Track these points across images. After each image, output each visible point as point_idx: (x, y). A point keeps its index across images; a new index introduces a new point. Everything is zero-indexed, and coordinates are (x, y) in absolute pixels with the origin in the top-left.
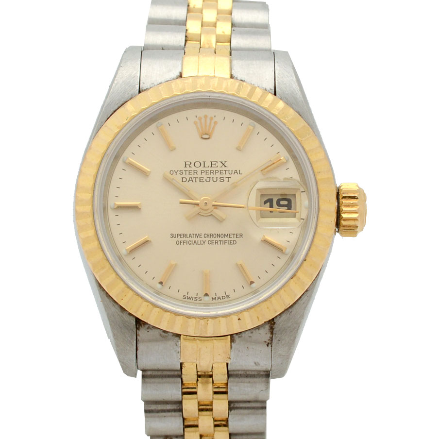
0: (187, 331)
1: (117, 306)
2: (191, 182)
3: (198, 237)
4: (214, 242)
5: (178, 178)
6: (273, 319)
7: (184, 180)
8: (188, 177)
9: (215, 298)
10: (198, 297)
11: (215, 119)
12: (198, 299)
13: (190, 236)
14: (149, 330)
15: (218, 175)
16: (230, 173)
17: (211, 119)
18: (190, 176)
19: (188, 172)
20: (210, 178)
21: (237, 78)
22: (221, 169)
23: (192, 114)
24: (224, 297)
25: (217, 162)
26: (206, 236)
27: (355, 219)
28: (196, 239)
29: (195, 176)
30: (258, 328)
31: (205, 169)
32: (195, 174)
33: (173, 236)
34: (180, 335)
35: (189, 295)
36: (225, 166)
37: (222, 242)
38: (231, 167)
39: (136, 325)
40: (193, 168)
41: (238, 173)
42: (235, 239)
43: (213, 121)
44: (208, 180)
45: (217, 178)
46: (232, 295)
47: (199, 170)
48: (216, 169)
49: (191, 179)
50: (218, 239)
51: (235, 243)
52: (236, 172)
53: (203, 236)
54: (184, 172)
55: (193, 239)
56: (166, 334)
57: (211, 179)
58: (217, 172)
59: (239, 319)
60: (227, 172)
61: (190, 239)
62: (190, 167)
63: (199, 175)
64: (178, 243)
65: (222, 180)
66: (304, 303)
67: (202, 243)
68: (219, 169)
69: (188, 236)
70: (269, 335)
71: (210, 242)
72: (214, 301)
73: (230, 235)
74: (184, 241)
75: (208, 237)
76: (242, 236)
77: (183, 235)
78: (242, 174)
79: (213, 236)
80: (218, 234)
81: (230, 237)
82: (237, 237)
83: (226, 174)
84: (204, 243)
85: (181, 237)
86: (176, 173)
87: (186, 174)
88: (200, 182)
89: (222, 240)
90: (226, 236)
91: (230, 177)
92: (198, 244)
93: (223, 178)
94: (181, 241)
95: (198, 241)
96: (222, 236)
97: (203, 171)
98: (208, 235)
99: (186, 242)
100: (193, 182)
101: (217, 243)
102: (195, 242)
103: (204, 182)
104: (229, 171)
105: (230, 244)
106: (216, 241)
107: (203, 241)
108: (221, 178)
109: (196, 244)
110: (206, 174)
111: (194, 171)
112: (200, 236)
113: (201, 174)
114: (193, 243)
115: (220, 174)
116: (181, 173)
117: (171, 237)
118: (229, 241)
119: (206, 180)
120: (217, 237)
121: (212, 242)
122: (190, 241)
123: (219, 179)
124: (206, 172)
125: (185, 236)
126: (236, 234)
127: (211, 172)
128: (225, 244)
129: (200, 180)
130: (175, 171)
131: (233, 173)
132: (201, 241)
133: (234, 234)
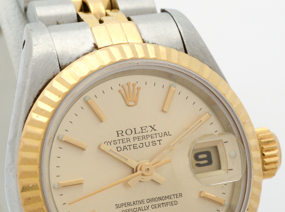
2: (125, 150)
3: (141, 204)
4: (157, 205)
5: (113, 147)
7: (119, 149)
8: (122, 145)
13: (134, 203)
15: (150, 140)
18: (124, 144)
19: (121, 141)
20: (142, 143)
22: (152, 133)
23: (115, 83)
25: (146, 127)
26: (148, 201)
28: (140, 206)
29: (129, 143)
31: (136, 135)
33: (118, 206)
36: (155, 130)
37: (164, 205)
38: (160, 129)
40: (126, 136)
41: (168, 135)
42: (176, 199)
43: (136, 87)
44: (141, 145)
45: (149, 142)
47: (131, 137)
48: (147, 134)
49: (125, 148)
50: (160, 202)
51: (176, 203)
52: (165, 134)
53: (145, 202)
54: (118, 142)
55: (137, 206)
57: (144, 144)
58: (148, 136)
60: (158, 135)
61: (135, 206)
62: (122, 135)
63: (132, 143)
65: (154, 144)
67: (146, 208)
68: (149, 133)
69: (132, 204)
71: (153, 207)
73: (171, 196)
74: (129, 210)
75: (151, 201)
76: (181, 195)
77: (127, 204)
78: (171, 135)
79: (155, 200)
80: (159, 198)
81: (170, 199)
82: (177, 197)
83: (156, 137)
84: (148, 208)
85: (125, 206)
86: (110, 143)
87: (120, 143)
88: (134, 148)
89: (164, 203)
90: (167, 198)
91: (161, 140)
92: (142, 210)
93: (155, 141)
94: (126, 210)
95: (142, 207)
96: (163, 199)
97: (136, 138)
98: (150, 200)
99: (131, 210)
100: (127, 150)
101: (160, 206)
102: (139, 209)
103: (138, 148)
104: (159, 134)
105: (172, 205)
106: (158, 204)
107: (146, 206)
108: (153, 142)
109: (141, 211)
110: (138, 140)
111: (127, 139)
112: (143, 202)
113: (134, 141)
114: (138, 211)
115: (152, 138)
116: (115, 143)
117: (116, 208)
118: (171, 203)
119: (139, 146)
120: (159, 201)
121: (155, 206)
122: (134, 209)
123: (151, 144)
124: (138, 139)
125: (129, 204)
126: (176, 194)
127: (143, 138)
128: (167, 206)
129: (134, 147)
130: (109, 142)
131: (163, 135)
132: (145, 207)
133: (174, 195)
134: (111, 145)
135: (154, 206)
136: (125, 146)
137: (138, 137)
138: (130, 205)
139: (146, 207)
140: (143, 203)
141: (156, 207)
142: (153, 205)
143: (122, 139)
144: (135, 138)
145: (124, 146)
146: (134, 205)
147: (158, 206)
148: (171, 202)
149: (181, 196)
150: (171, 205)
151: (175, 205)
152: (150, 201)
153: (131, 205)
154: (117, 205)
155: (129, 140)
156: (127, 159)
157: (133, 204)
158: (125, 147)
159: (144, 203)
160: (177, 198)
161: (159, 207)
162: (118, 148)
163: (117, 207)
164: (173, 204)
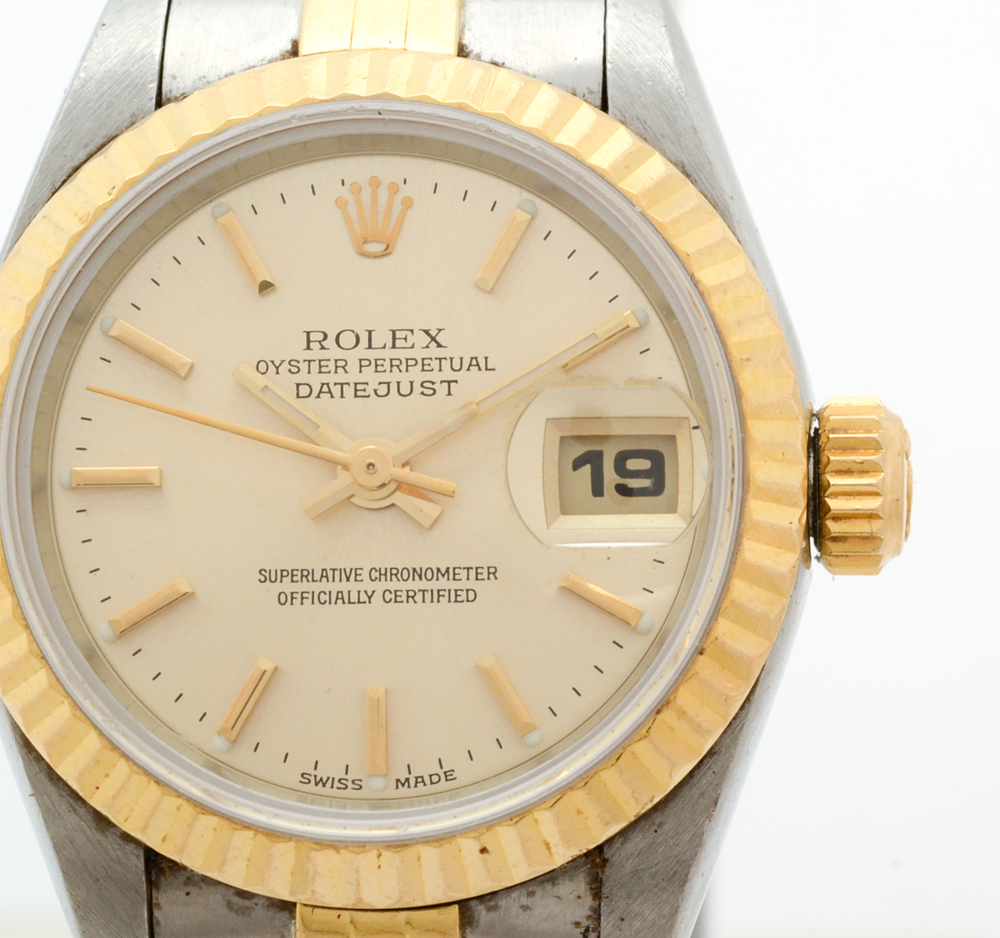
0: (313, 892)
1: (82, 811)
2: (325, 397)
3: (348, 579)
4: (404, 594)
5: (285, 383)
6: (600, 849)
7: (304, 391)
8: (316, 380)
9: (407, 780)
10: (350, 777)
11: (405, 191)
12: (350, 784)
13: (324, 574)
14: (188, 889)
15: (416, 374)
16: (456, 366)
17: (394, 189)
18: (324, 378)
19: (315, 366)
20: (388, 384)
21: (478, 57)
22: (426, 353)
23: (328, 173)
24: (435, 778)
25: (412, 331)
26: (375, 574)
27: (870, 516)
28: (344, 586)
29: (341, 377)
30: (551, 877)
31: (372, 355)
32: (340, 370)
33: (265, 576)
34: (294, 904)
35: (321, 773)
36: (439, 345)
37: (428, 596)
38: (457, 345)
39: (148, 873)
40: (333, 352)
41: (483, 366)
42: (472, 584)
43: (399, 198)
44: (383, 390)
45: (412, 383)
46: (465, 772)
47: (353, 357)
48: (410, 354)
49: (325, 389)
50: (417, 585)
51: (472, 597)
52: (474, 362)
53: (365, 575)
54: (304, 366)
55: (334, 587)
56: (247, 903)
57: (394, 387)
58: (411, 362)
59: (483, 850)
60: (446, 364)
61: (325, 586)
62: (323, 348)
63: (353, 376)
64: (284, 599)
65: (427, 391)
66: (702, 795)
67: (364, 598)
68: (418, 354)
69: (317, 576)
70: (588, 901)
71: (388, 596)
72: (403, 791)
73: (457, 571)
74: (302, 593)
75: (383, 577)
76: (494, 574)
77: (299, 573)
78: (494, 370)
79: (399, 576)
80: (414, 570)
81: (454, 579)
82: (480, 577)
83: (440, 370)
84: (370, 598)
85: (292, 581)
86: (277, 368)
87: (309, 372)
88: (356, 396)
89: (429, 589)
90: (443, 575)
91: (456, 381)
92: (349, 602)
93: (433, 383)
94: (292, 593)
95: (349, 592)
96: (429, 577)
97: (367, 363)
98: (383, 572)
99: (310, 596)
100: (332, 397)
101: (413, 597)
102: (340, 596)
103: (369, 396)
104: (451, 359)
105: (456, 601)
106: (408, 591)
107: (366, 592)
108: (425, 385)
109: (344, 603)
110: (376, 371)
111: (336, 361)
112: (356, 575)
113: (360, 372)
114: (333, 601)
115: (423, 370)
116: (295, 370)
117: (260, 581)
118: (453, 593)
119: (375, 391)
120: (414, 579)
121: (396, 596)
122: (322, 594)
123: (417, 388)
124: (376, 366)
125: (306, 577)
126: (477, 568)
127: (392, 366)
128: (438, 601)
129: (356, 390)
130: (273, 362)
131: (465, 366)
132: (359, 592)
133: (468, 569)
134: (277, 373)
135: (393, 596)
136: (328, 384)
137: (376, 360)
138: (310, 577)
139: (363, 595)
140: (356, 580)
141: (398, 599)
142: (391, 593)
143: (320, 361)
144: (364, 363)
145: (323, 385)
146: (324, 579)
147: (408, 597)
148: (456, 591)
149: (491, 576)
150: (453, 598)
151: (468, 601)
152: (380, 575)
153: (313, 581)
154: (263, 572)
155: (343, 367)
156: (318, 426)
157: (322, 576)
158: (325, 386)
159: (358, 578)
160: (477, 579)
161: (410, 599)
162: (300, 387)
163: (263, 579)
164: (459, 599)
